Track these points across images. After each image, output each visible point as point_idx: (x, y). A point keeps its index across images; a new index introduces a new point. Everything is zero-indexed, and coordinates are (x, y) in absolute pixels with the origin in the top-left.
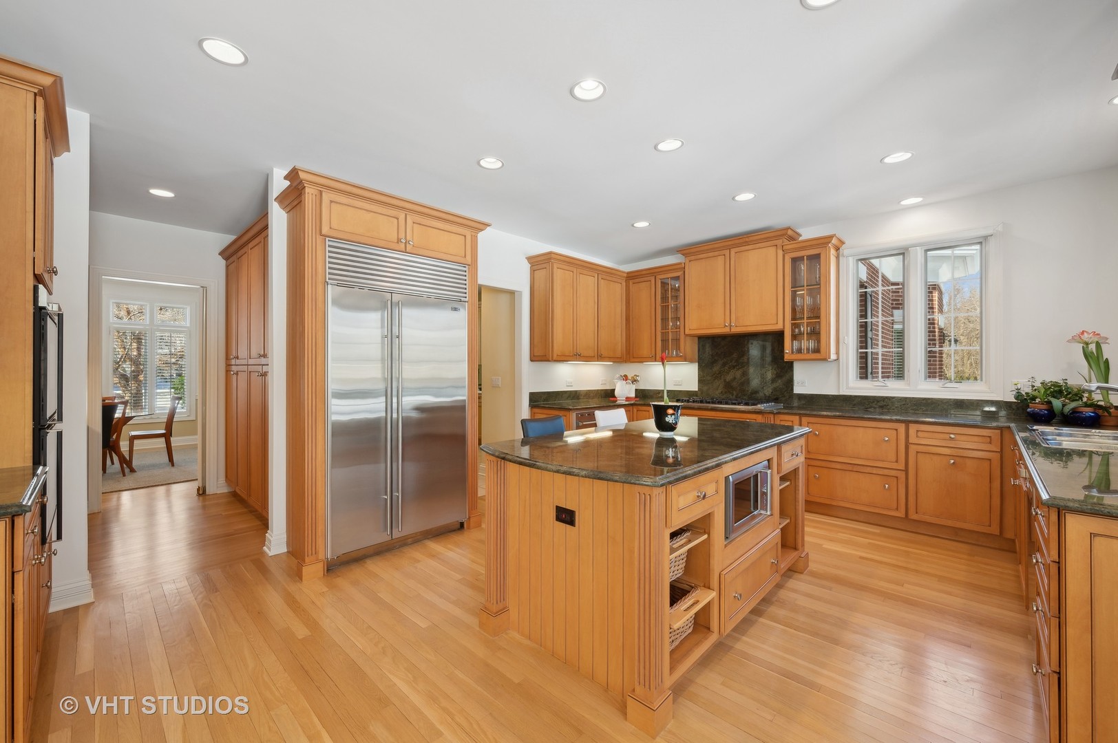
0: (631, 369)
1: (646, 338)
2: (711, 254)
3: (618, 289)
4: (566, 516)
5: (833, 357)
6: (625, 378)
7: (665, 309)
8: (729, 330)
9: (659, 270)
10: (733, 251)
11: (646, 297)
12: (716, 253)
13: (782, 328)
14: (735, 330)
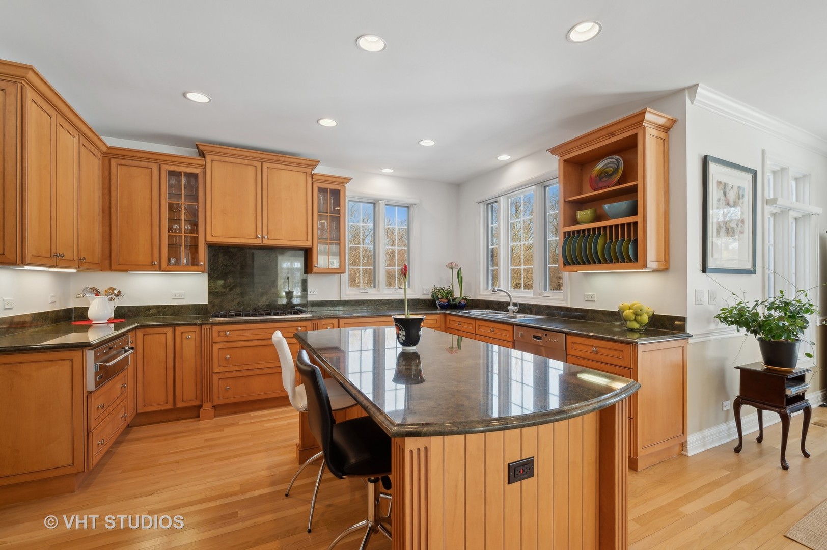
2: (239, 161)
8: (260, 242)
9: (173, 159)
10: (265, 165)
12: (246, 162)
13: (311, 245)
14: (267, 243)
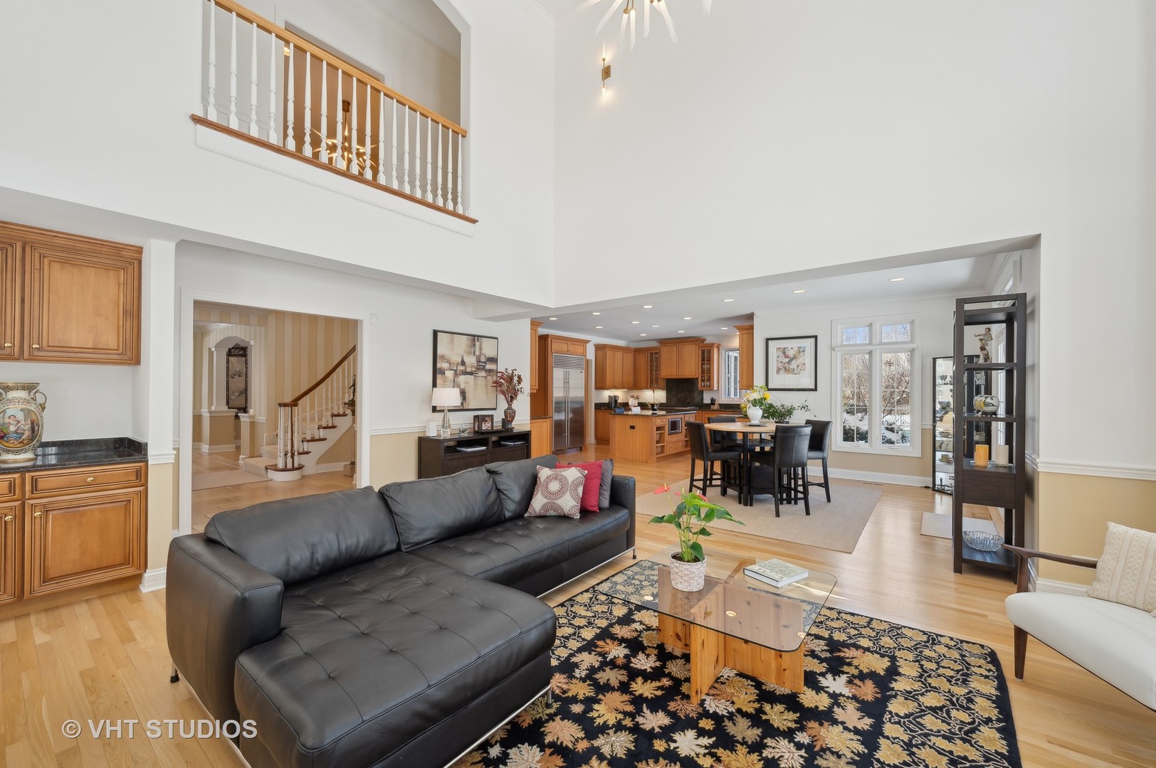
0: (636, 393)
1: (643, 378)
2: (671, 345)
3: (630, 357)
4: (632, 427)
5: (715, 388)
6: (633, 397)
7: (652, 366)
8: (678, 377)
9: (649, 348)
10: (680, 344)
11: (643, 360)
12: (673, 344)
13: (697, 377)
14: (681, 377)
